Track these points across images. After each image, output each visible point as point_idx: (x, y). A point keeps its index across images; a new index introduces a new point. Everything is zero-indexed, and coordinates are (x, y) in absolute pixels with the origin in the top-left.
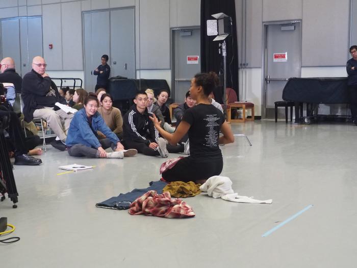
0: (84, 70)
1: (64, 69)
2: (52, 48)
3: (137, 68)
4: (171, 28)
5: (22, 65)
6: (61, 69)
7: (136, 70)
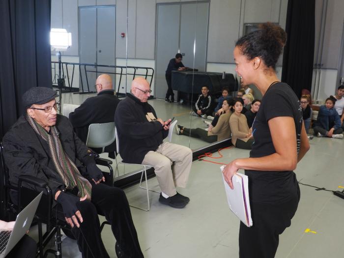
0: (155, 60)
1: (137, 57)
2: (124, 37)
4: (244, 24)
5: (98, 52)
7: (207, 63)
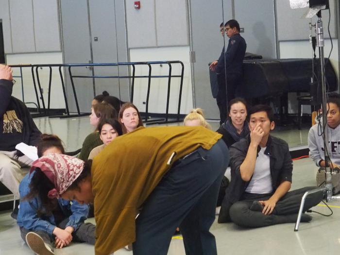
0: (190, 45)
1: (159, 45)
2: (139, 8)
3: (279, 39)
5: (93, 40)
6: (155, 46)
7: (278, 42)
